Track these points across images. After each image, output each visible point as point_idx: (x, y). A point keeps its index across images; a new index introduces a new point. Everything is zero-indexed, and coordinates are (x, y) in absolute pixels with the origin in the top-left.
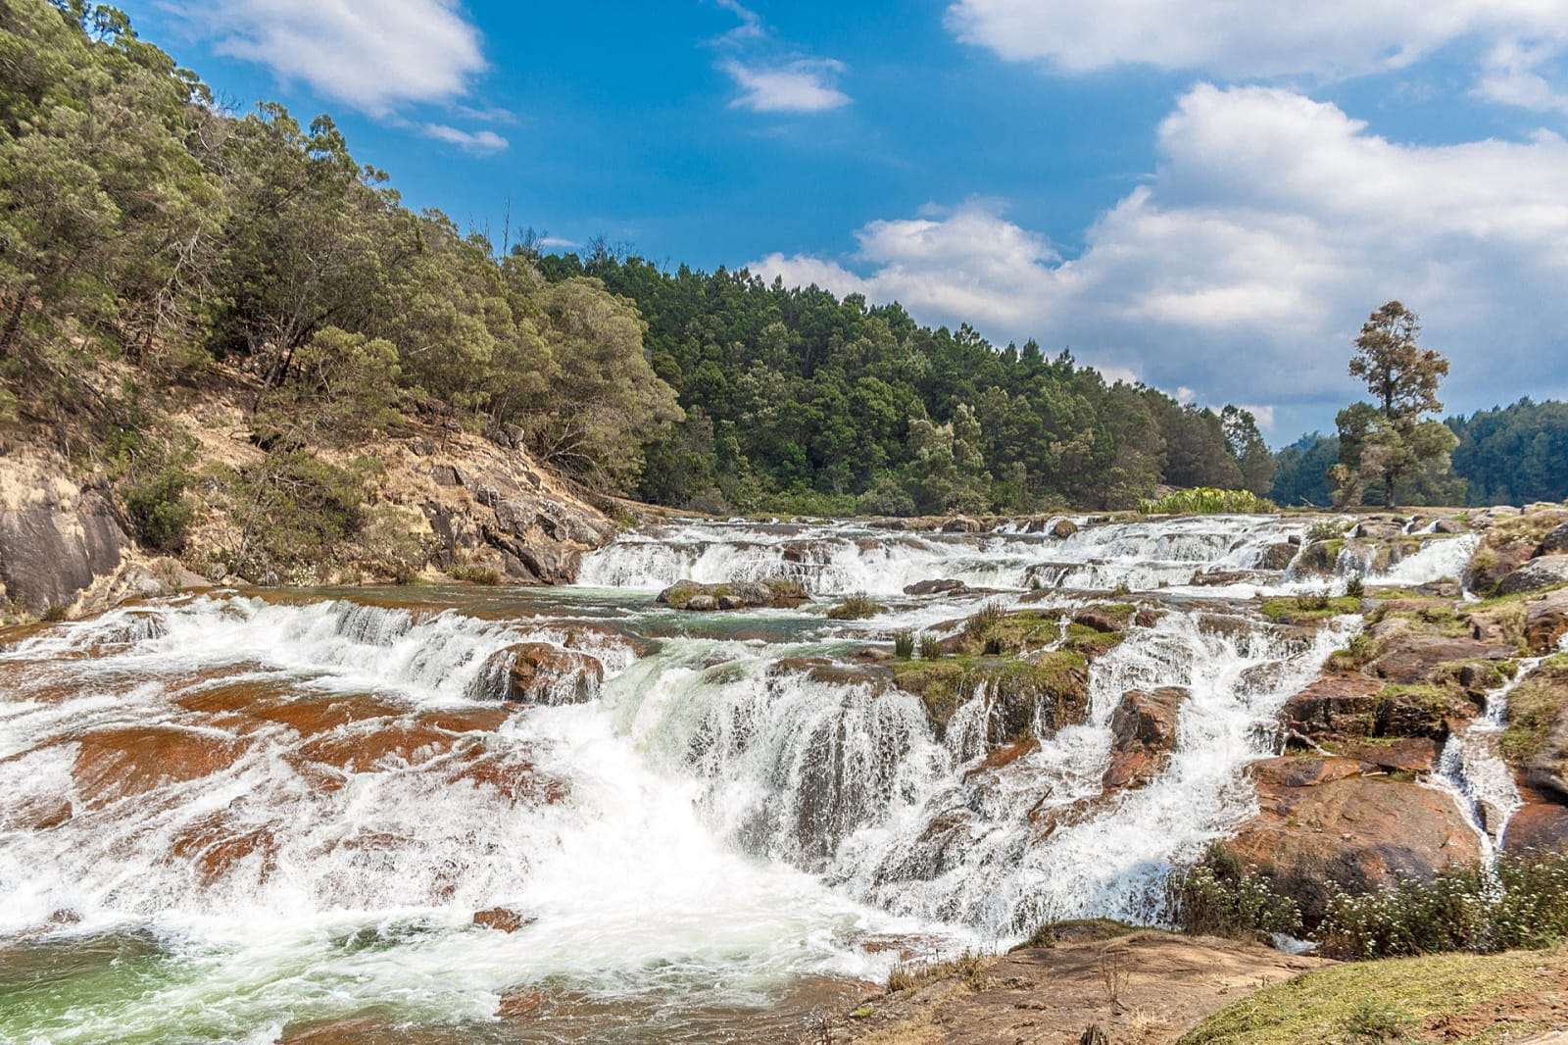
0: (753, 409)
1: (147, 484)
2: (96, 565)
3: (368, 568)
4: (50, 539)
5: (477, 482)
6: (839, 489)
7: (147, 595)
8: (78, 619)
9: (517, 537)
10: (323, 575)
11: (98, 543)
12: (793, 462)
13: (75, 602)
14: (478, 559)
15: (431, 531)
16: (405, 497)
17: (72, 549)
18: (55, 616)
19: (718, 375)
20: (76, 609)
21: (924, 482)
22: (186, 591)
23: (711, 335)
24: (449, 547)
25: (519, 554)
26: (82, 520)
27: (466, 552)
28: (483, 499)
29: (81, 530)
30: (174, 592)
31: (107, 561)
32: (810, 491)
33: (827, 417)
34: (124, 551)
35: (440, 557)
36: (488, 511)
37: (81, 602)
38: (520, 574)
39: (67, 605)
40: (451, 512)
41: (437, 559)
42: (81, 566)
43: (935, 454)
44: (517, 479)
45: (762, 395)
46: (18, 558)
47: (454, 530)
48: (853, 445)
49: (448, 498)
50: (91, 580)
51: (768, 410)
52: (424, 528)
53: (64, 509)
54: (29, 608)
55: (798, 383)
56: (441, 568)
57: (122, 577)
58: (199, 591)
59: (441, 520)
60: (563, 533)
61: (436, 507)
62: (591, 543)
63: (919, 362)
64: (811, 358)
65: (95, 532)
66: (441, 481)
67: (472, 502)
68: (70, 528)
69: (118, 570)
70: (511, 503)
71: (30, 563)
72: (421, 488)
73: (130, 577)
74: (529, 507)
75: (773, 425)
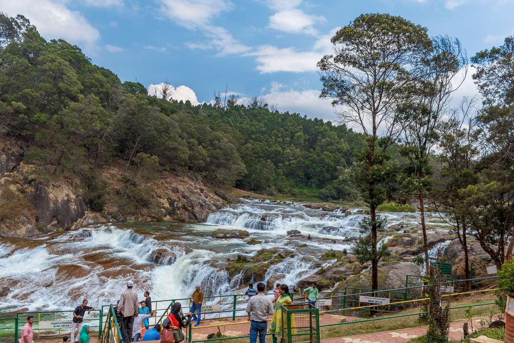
0: (289, 160)
1: (93, 195)
2: (79, 215)
3: (150, 216)
4: (68, 210)
5: (183, 192)
6: (314, 187)
7: (90, 224)
8: (73, 230)
9: (193, 208)
10: (137, 219)
11: (80, 210)
12: (299, 178)
13: (73, 225)
14: (181, 214)
15: (169, 206)
16: (162, 196)
17: (73, 212)
18: (68, 229)
19: (280, 149)
20: (73, 227)
21: (340, 187)
22: (100, 223)
23: (280, 135)
24: (174, 210)
25: (192, 213)
26: (76, 204)
27: (178, 212)
28: (184, 197)
29: (76, 207)
30: (96, 225)
31: (81, 215)
32: (304, 187)
33: (311, 164)
34: (86, 212)
35: (171, 213)
36: (185, 200)
37: (74, 225)
38: (192, 219)
39: (71, 226)
40: (175, 201)
41: (170, 214)
42: (75, 216)
43: (344, 178)
44: (196, 191)
45: (293, 156)
46: (60, 214)
47: (175, 206)
48: (319, 173)
49: (174, 197)
50: (77, 220)
51: (294, 161)
52: (167, 205)
53: (72, 202)
54: (62, 227)
55: (304, 152)
56: (171, 216)
57: (85, 219)
58: (103, 223)
59: (171, 203)
60: (205, 207)
61: (171, 199)
62: (212, 210)
63: (345, 146)
64: (311, 143)
65: (79, 207)
66: (173, 191)
67: (181, 198)
68: (73, 207)
69: (84, 217)
70: (191, 199)
71: (63, 216)
72: (167, 194)
73: (87, 219)
74: (197, 199)
75: (295, 166)
